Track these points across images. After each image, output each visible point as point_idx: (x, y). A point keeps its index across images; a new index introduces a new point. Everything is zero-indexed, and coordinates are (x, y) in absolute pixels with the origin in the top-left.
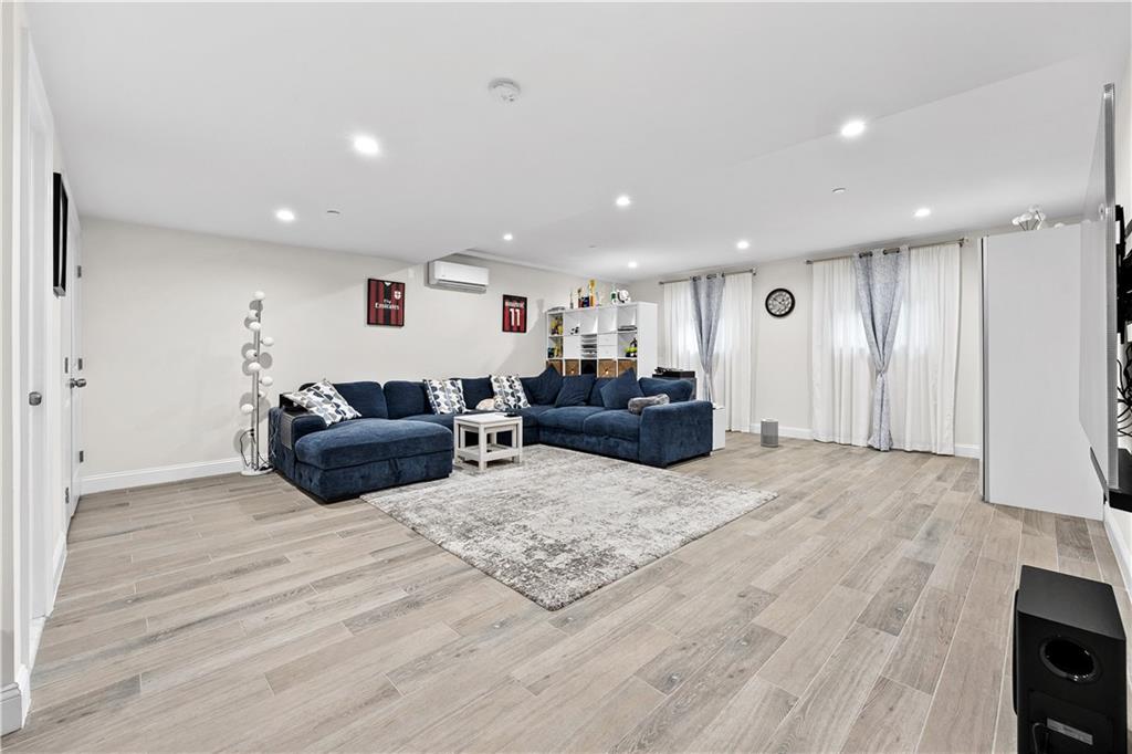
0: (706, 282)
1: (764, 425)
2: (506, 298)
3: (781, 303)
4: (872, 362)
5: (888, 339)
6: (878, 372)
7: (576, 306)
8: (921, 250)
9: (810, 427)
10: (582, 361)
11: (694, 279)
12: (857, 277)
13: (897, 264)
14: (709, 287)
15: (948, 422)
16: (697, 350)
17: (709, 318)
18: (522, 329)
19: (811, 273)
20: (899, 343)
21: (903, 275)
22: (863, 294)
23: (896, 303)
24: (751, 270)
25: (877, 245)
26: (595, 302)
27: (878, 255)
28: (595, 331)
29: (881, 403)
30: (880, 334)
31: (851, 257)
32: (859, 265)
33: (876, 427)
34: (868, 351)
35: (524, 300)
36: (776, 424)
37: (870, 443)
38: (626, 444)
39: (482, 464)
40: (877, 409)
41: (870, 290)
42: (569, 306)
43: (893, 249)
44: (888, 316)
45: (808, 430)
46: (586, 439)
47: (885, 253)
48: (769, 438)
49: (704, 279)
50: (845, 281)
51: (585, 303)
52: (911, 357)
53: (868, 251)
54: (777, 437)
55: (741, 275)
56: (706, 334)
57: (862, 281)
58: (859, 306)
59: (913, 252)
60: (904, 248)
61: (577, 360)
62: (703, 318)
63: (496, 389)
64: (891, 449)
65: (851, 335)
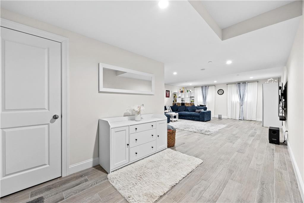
0: (205, 88)
1: (219, 115)
2: (167, 91)
3: (221, 92)
4: (240, 103)
5: (243, 99)
6: (241, 105)
7: (179, 92)
8: (250, 83)
9: (227, 116)
10: (181, 103)
11: (202, 87)
12: (237, 88)
13: (245, 85)
14: (205, 89)
15: (255, 115)
16: (202, 101)
17: (205, 95)
18: (169, 97)
19: (227, 86)
20: (245, 100)
21: (246, 87)
22: (238, 91)
23: (245, 93)
24: (214, 85)
25: (241, 82)
26: (184, 92)
27: (241, 84)
28: (183, 97)
29: (242, 111)
30: (242, 98)
31: (236, 84)
32: (238, 85)
33: (241, 115)
34: (239, 101)
35: (169, 91)
36: (221, 115)
37: (240, 119)
38: (197, 118)
39: (173, 121)
40: (241, 112)
41: (240, 90)
42: (177, 92)
43: (244, 83)
44: (244, 95)
45: (226, 117)
46: (187, 117)
47: (243, 83)
48: (220, 118)
49: (204, 87)
50: (235, 88)
51: (182, 92)
52: (248, 102)
53: (239, 83)
54: (221, 118)
55: (212, 86)
56: (205, 98)
57: (238, 88)
58: (237, 93)
59: (248, 83)
60: (247, 82)
61: (180, 103)
62: (204, 95)
63: (167, 108)
64: (244, 120)
65: (236, 98)
